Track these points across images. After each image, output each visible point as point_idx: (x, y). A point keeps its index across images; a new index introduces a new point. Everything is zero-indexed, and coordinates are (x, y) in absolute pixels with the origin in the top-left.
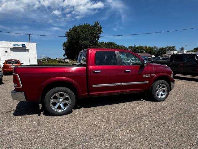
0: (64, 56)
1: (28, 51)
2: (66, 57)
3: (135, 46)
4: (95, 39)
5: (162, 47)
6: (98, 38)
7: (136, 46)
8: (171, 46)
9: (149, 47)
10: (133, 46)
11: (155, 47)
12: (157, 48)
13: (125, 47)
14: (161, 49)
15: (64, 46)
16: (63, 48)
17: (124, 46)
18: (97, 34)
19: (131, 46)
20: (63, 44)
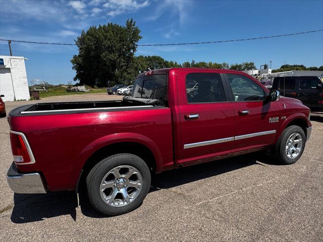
0: (75, 79)
1: (10, 72)
2: (78, 81)
3: (193, 62)
4: (129, 50)
5: (234, 64)
6: (134, 49)
7: (195, 63)
8: (249, 63)
9: (216, 64)
10: (190, 62)
11: (224, 64)
12: (228, 66)
13: (178, 64)
14: (234, 68)
15: (73, 62)
16: (72, 65)
17: (176, 63)
18: (133, 42)
19: (187, 63)
20: (72, 58)
